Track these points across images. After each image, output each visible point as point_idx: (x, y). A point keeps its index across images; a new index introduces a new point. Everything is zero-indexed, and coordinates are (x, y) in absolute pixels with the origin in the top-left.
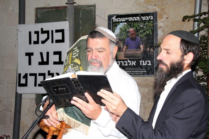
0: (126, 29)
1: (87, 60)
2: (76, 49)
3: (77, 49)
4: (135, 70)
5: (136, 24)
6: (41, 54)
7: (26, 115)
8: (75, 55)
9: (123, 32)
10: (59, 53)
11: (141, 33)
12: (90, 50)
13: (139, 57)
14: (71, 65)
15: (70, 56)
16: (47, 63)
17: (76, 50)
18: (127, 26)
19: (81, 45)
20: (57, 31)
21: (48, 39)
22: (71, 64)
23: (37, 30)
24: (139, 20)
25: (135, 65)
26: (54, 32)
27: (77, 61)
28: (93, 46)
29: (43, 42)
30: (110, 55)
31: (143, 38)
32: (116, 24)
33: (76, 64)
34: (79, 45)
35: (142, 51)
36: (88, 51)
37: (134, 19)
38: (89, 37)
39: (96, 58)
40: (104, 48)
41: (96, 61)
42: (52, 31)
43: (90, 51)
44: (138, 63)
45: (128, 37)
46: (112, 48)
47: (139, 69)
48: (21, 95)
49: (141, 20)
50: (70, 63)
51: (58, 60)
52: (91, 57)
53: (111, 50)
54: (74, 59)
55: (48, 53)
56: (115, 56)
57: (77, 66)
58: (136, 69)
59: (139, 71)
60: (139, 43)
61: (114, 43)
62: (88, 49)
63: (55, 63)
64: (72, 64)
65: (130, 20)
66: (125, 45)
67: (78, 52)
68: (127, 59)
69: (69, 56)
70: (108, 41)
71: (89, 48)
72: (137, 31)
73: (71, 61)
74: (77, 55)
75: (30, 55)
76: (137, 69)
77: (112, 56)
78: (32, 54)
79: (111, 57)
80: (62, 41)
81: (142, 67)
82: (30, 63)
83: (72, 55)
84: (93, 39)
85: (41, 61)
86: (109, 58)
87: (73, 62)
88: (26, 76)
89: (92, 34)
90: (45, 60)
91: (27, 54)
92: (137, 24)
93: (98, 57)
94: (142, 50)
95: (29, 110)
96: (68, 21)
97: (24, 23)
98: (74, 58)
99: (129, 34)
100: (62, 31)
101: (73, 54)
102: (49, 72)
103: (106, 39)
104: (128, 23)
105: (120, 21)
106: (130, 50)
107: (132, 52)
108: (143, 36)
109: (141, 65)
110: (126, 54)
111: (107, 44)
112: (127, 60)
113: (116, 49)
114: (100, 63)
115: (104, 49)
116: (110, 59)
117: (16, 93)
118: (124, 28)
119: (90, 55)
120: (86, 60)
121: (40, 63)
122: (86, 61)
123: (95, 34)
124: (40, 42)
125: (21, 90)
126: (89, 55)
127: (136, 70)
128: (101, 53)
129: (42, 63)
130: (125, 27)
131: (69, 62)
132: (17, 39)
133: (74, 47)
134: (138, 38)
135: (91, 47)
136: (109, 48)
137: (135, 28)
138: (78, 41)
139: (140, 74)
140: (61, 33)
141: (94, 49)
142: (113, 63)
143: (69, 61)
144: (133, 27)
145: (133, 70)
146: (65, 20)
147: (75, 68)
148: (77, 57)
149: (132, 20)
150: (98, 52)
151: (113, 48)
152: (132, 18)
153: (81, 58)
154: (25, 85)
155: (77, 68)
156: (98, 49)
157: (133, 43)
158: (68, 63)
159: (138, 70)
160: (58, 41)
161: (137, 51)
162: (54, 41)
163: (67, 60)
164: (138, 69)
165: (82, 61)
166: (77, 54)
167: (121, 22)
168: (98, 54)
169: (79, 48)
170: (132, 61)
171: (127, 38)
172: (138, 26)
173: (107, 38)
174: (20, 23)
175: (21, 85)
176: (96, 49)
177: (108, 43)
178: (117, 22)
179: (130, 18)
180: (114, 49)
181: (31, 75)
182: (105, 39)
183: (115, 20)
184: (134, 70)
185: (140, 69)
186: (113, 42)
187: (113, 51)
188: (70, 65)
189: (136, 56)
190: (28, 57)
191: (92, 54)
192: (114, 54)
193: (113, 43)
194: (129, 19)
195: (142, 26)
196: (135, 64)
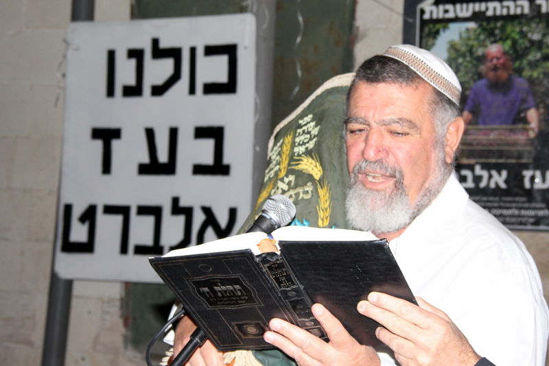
0: (472, 46)
1: (345, 164)
2: (308, 123)
3: (312, 120)
4: (502, 204)
5: (513, 30)
6: (150, 134)
7: (83, 359)
8: (304, 144)
9: (460, 60)
10: (214, 133)
11: (534, 65)
12: (361, 127)
13: (520, 156)
14: (286, 180)
15: (285, 148)
16: (169, 168)
17: (309, 125)
18: (480, 34)
19: (326, 106)
20: (211, 51)
21: (176, 77)
22: (287, 177)
23: (136, 45)
24: (526, 11)
25: (503, 186)
26: (200, 52)
27: (310, 166)
28: (371, 114)
29: (158, 91)
30: (435, 149)
31: (540, 83)
32: (434, 27)
33: (303, 178)
34: (322, 108)
35: (532, 135)
36: (352, 132)
37: (508, 8)
38: (357, 80)
39: (381, 155)
40: (410, 122)
41: (381, 168)
42: (193, 51)
43: (361, 130)
44: (515, 179)
45: (480, 76)
46: (443, 125)
47: (518, 202)
48: (69, 284)
49: (535, 13)
50: (282, 174)
51: (208, 160)
52: (363, 153)
53: (440, 130)
54: (299, 160)
55: (174, 133)
56: (453, 155)
57: (309, 184)
58: (505, 202)
59: (520, 209)
60: (523, 101)
61: (453, 108)
62: (351, 122)
63: (199, 170)
64: (292, 178)
65: (490, 13)
66: (467, 107)
67: (315, 131)
68: (472, 161)
69: (281, 146)
70: (430, 96)
71: (356, 120)
72: (517, 53)
73: (289, 165)
74: (311, 145)
75: (106, 136)
76: (510, 202)
77: (441, 155)
78: (116, 133)
79: (436, 156)
80: (229, 87)
81: (529, 194)
82: (107, 168)
83: (293, 145)
84: (375, 84)
85: (146, 159)
86: (428, 159)
87: (296, 168)
88: (89, 216)
89: (369, 69)
90: (163, 157)
91: (98, 133)
92: (517, 29)
93: (387, 152)
94: (533, 129)
95: (96, 341)
96: (252, 12)
97: (90, 17)
98: (299, 155)
99: (483, 68)
100: (230, 51)
101: (297, 140)
102: (176, 201)
103: (421, 88)
104: (481, 26)
105: (451, 15)
106: (487, 129)
107: (492, 136)
108: (539, 74)
109: (527, 185)
110: (471, 144)
111: (427, 106)
112: (471, 168)
113: (457, 131)
114: (395, 177)
115: (412, 124)
116: (433, 166)
117: (54, 277)
118: (467, 45)
119: (356, 147)
120: (341, 164)
121: (144, 170)
122: (342, 170)
123: (382, 68)
124: (147, 89)
125: (69, 265)
126: (353, 144)
127: (508, 205)
128: (401, 138)
129: (152, 168)
130: (469, 39)
131: (280, 170)
132: (64, 75)
133: (302, 116)
134: (521, 83)
135: (363, 115)
136: (432, 124)
137: (509, 43)
138: (319, 92)
139: (521, 224)
140: (223, 60)
141: (373, 124)
142: (443, 182)
143: (279, 163)
144: (501, 39)
145: (496, 205)
146: (242, 10)
147: (300, 190)
148: (308, 153)
149: (498, 13)
150: (387, 135)
151: (448, 124)
152: (497, 5)
153: (326, 156)
154: (87, 247)
155: (307, 192)
156: (389, 124)
157: (497, 103)
158: (276, 174)
159: (517, 208)
160: (211, 89)
161: (512, 131)
162: (199, 88)
163: (274, 162)
164: (514, 202)
165: (328, 166)
166: (311, 139)
167: (456, 20)
168: (389, 141)
169: (319, 119)
170: (494, 173)
171: (475, 81)
172: (523, 35)
173: (426, 85)
174: (75, 17)
175: (70, 247)
176: (384, 123)
177: (430, 104)
178: (438, 21)
179: (491, 5)
180: (452, 129)
181: (110, 210)
182: (417, 88)
183: (431, 13)
184: (500, 207)
185: (524, 202)
186: (450, 102)
187: (445, 136)
188: (282, 180)
189: (508, 151)
190: (99, 144)
191: (366, 140)
192: (448, 149)
193: (447, 106)
194: (487, 9)
195: (536, 37)
196: (506, 182)
